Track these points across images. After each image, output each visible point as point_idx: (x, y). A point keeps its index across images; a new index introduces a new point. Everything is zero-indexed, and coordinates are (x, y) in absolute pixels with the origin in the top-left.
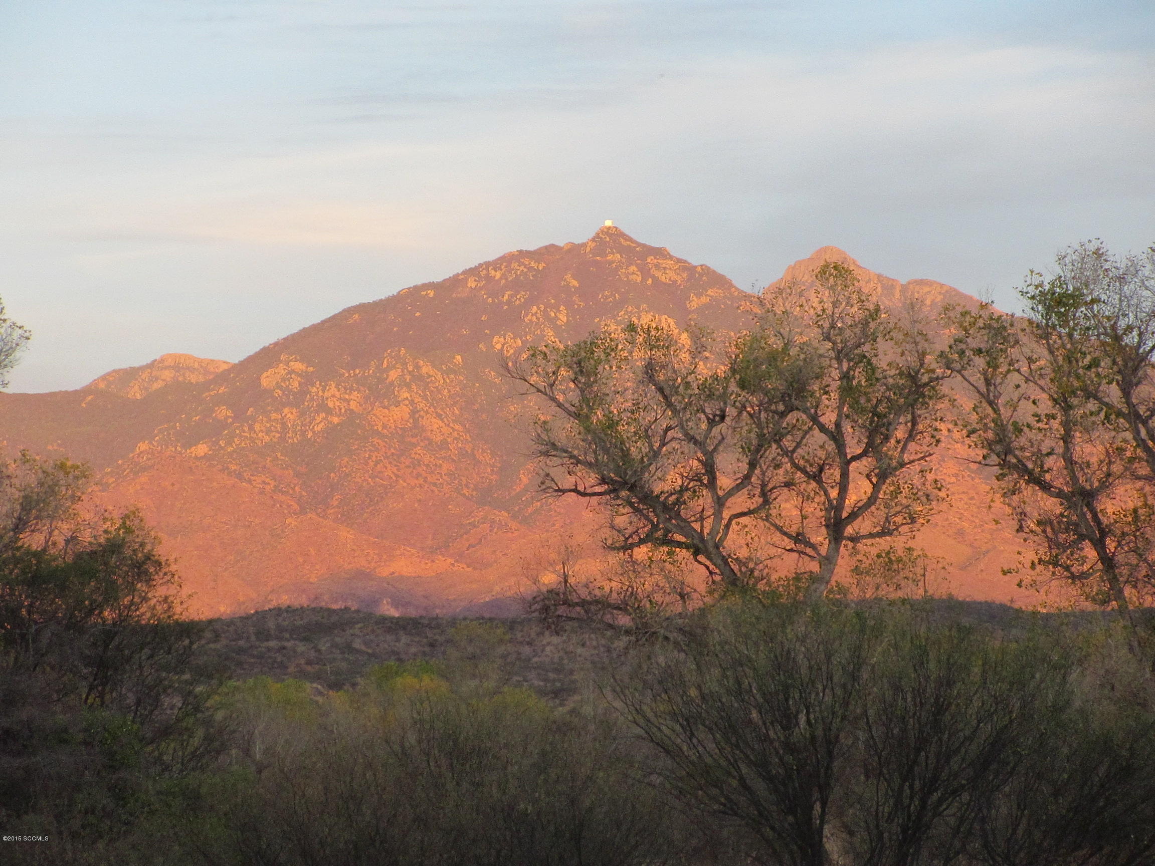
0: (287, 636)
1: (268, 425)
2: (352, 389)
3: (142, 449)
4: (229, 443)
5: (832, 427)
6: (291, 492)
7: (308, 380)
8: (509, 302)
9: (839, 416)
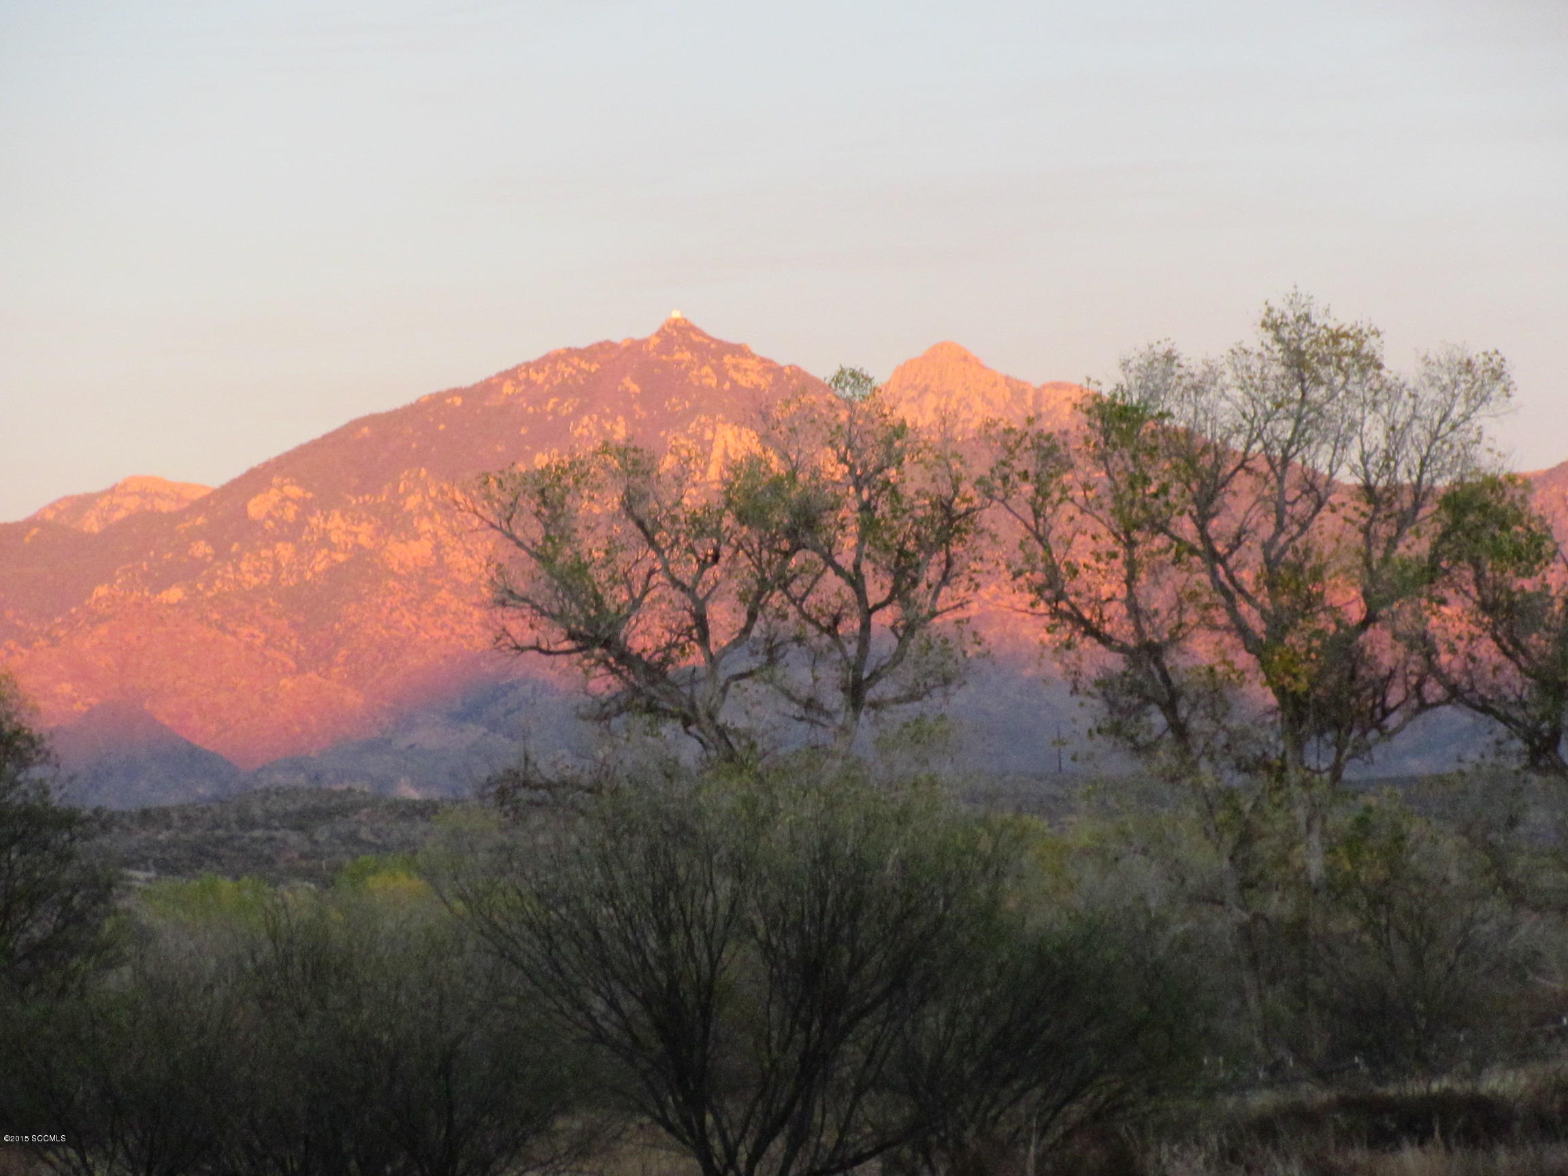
0: (277, 824)
1: (257, 564)
2: (360, 520)
3: (100, 594)
4: (208, 586)
5: (849, 568)
6: (286, 646)
7: (306, 508)
8: (554, 412)
9: (859, 555)
